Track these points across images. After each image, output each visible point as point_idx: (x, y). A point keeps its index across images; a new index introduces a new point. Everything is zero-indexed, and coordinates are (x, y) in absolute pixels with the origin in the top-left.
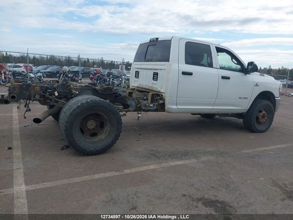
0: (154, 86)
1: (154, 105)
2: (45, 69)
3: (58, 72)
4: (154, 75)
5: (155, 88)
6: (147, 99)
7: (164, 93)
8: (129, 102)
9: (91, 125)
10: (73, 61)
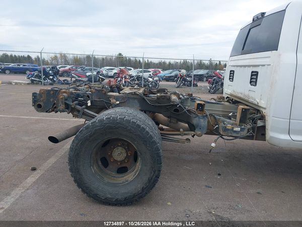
0: (252, 94)
1: (242, 130)
2: (171, 73)
3: (176, 76)
4: (252, 75)
5: (252, 97)
6: (235, 116)
7: (265, 109)
8: (195, 121)
9: (119, 154)
10: (204, 64)
